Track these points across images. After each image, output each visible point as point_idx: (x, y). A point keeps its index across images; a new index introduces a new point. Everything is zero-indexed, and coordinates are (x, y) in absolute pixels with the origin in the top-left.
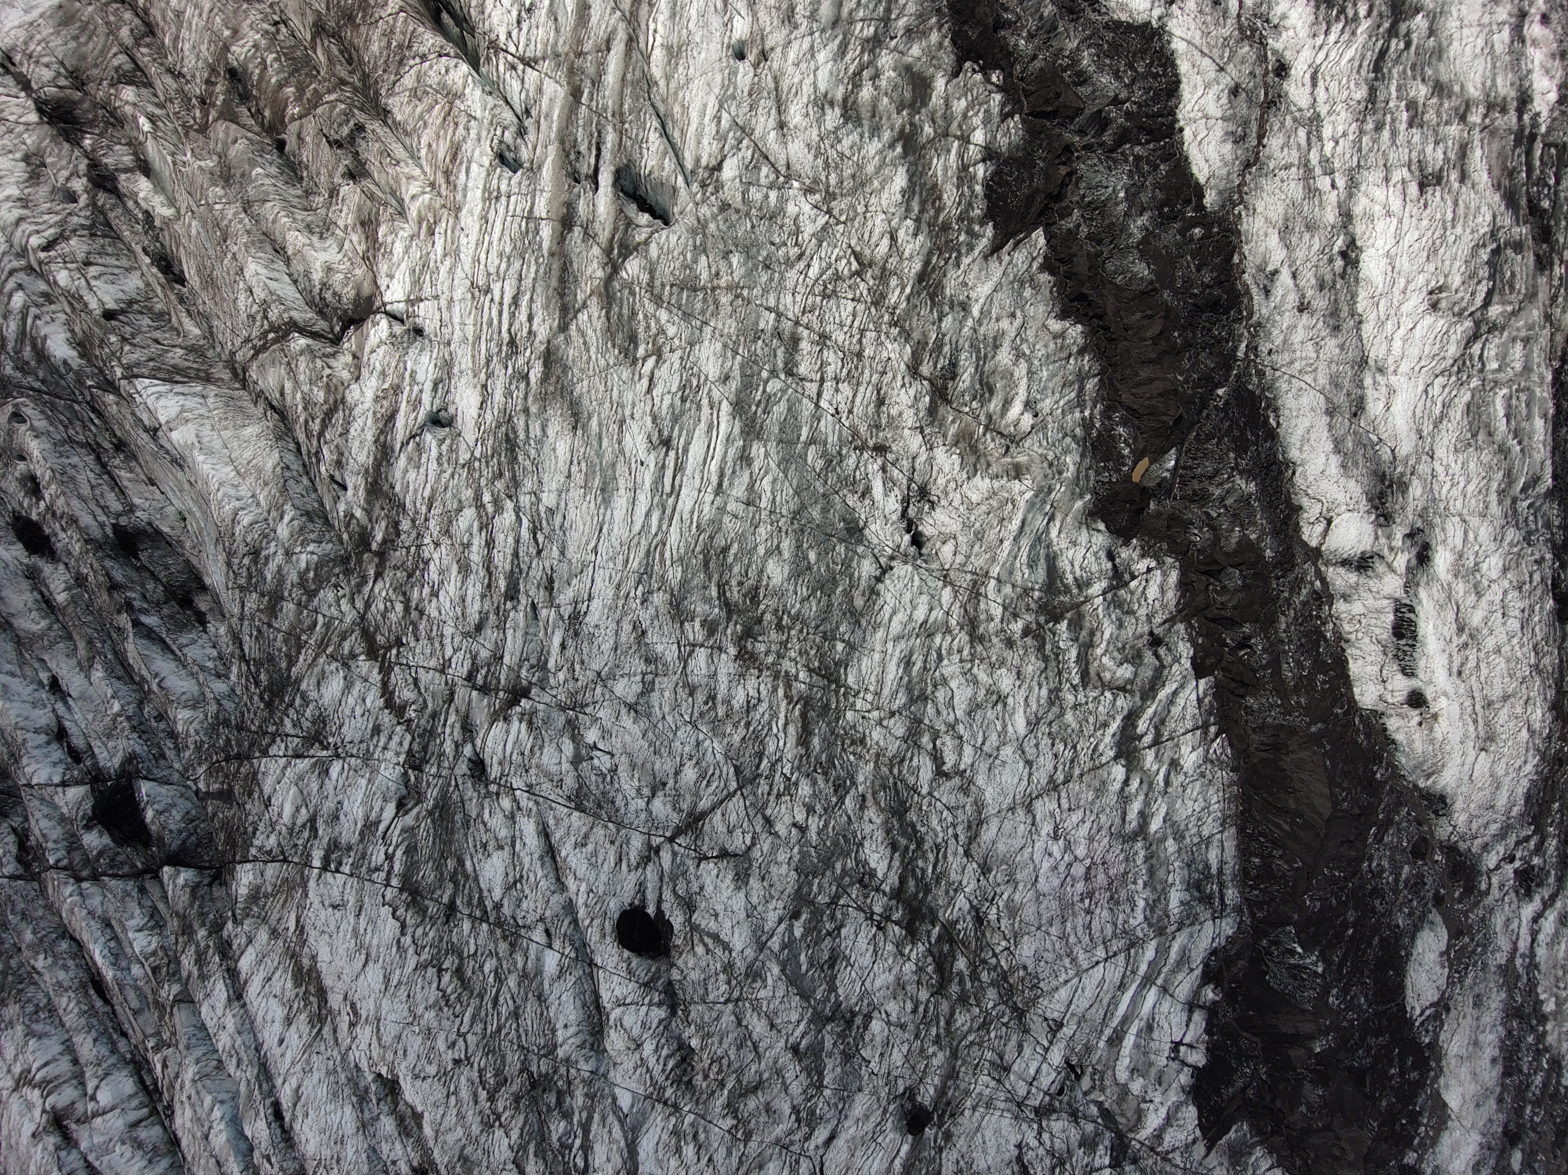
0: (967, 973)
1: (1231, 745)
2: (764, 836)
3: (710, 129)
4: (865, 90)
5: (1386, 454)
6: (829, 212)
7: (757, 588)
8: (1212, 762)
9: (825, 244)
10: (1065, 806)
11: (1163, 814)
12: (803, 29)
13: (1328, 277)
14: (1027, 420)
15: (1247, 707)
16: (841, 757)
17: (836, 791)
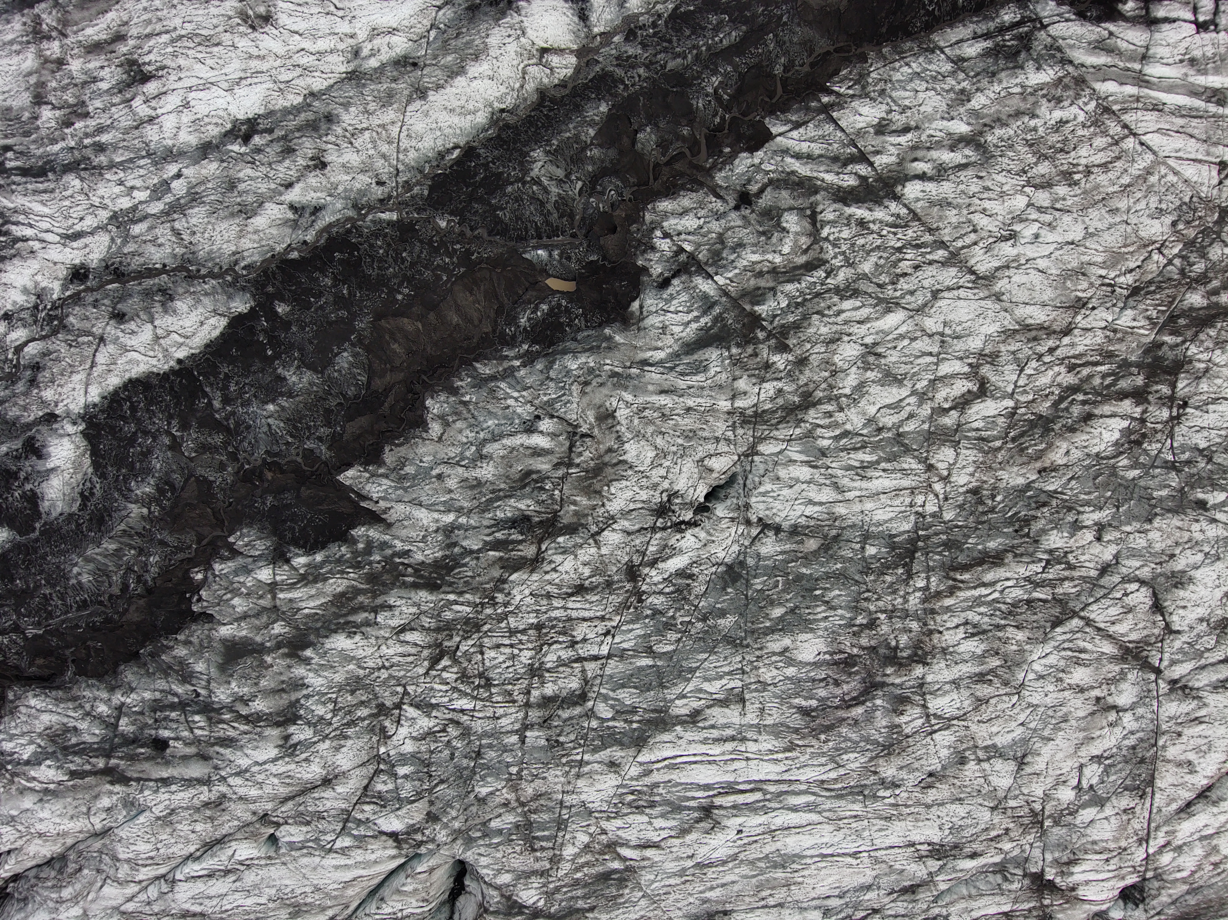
0: (1202, 290)
1: (836, 72)
2: (1124, 570)
3: (358, 855)
4: (260, 708)
5: (446, 14)
6: (398, 706)
7: (836, 663)
8: (864, 88)
9: (433, 701)
10: (973, 236)
11: (945, 123)
12: (223, 789)
13: (277, 147)
14: (546, 425)
15: (786, 69)
16: (1002, 511)
17: (1044, 504)
